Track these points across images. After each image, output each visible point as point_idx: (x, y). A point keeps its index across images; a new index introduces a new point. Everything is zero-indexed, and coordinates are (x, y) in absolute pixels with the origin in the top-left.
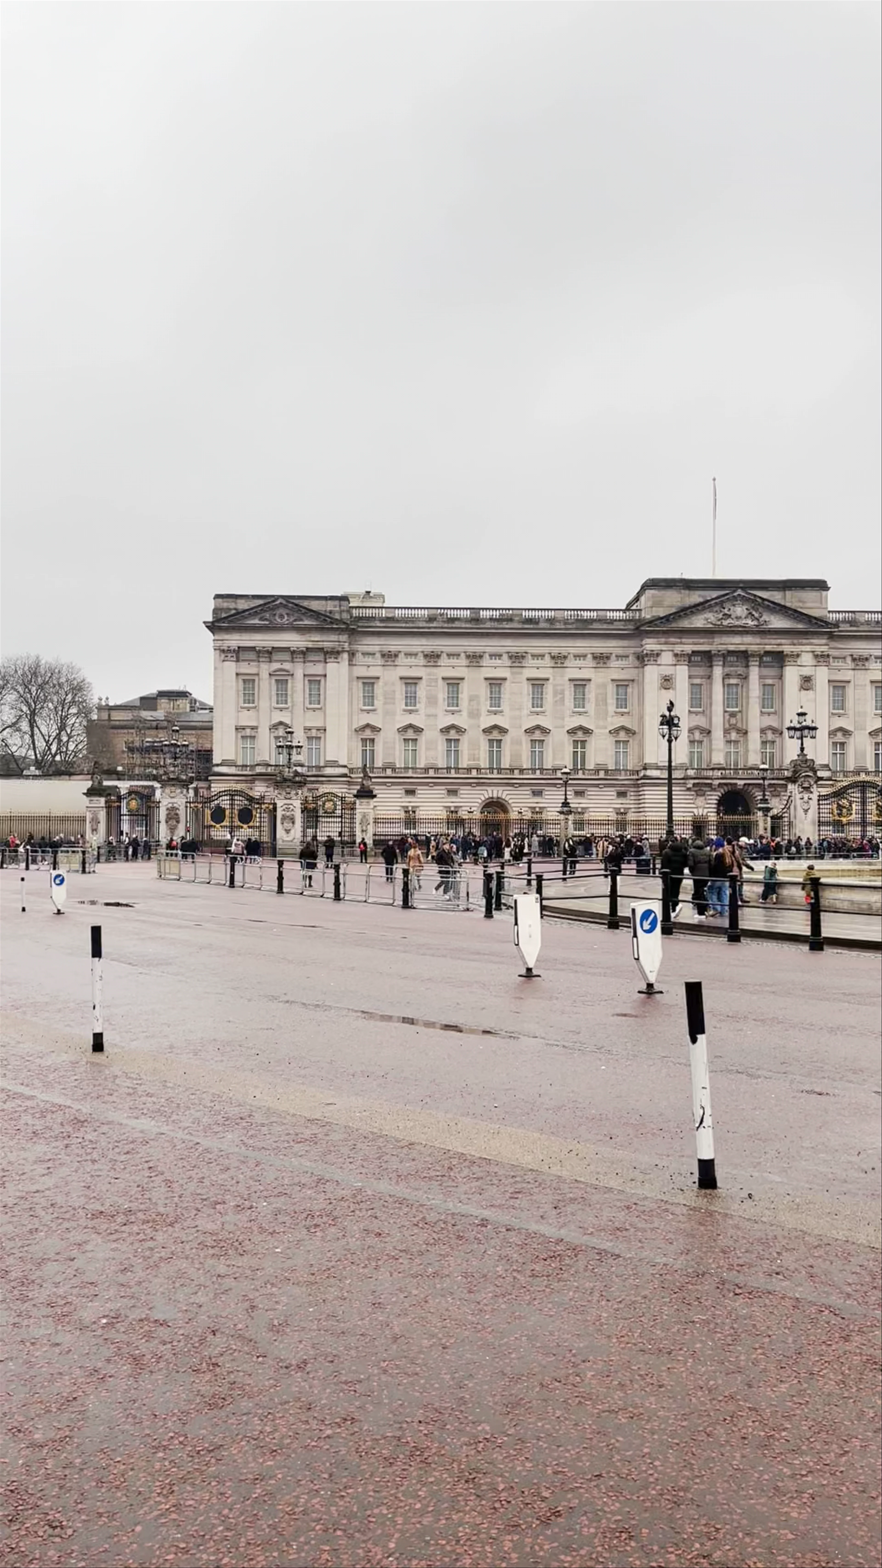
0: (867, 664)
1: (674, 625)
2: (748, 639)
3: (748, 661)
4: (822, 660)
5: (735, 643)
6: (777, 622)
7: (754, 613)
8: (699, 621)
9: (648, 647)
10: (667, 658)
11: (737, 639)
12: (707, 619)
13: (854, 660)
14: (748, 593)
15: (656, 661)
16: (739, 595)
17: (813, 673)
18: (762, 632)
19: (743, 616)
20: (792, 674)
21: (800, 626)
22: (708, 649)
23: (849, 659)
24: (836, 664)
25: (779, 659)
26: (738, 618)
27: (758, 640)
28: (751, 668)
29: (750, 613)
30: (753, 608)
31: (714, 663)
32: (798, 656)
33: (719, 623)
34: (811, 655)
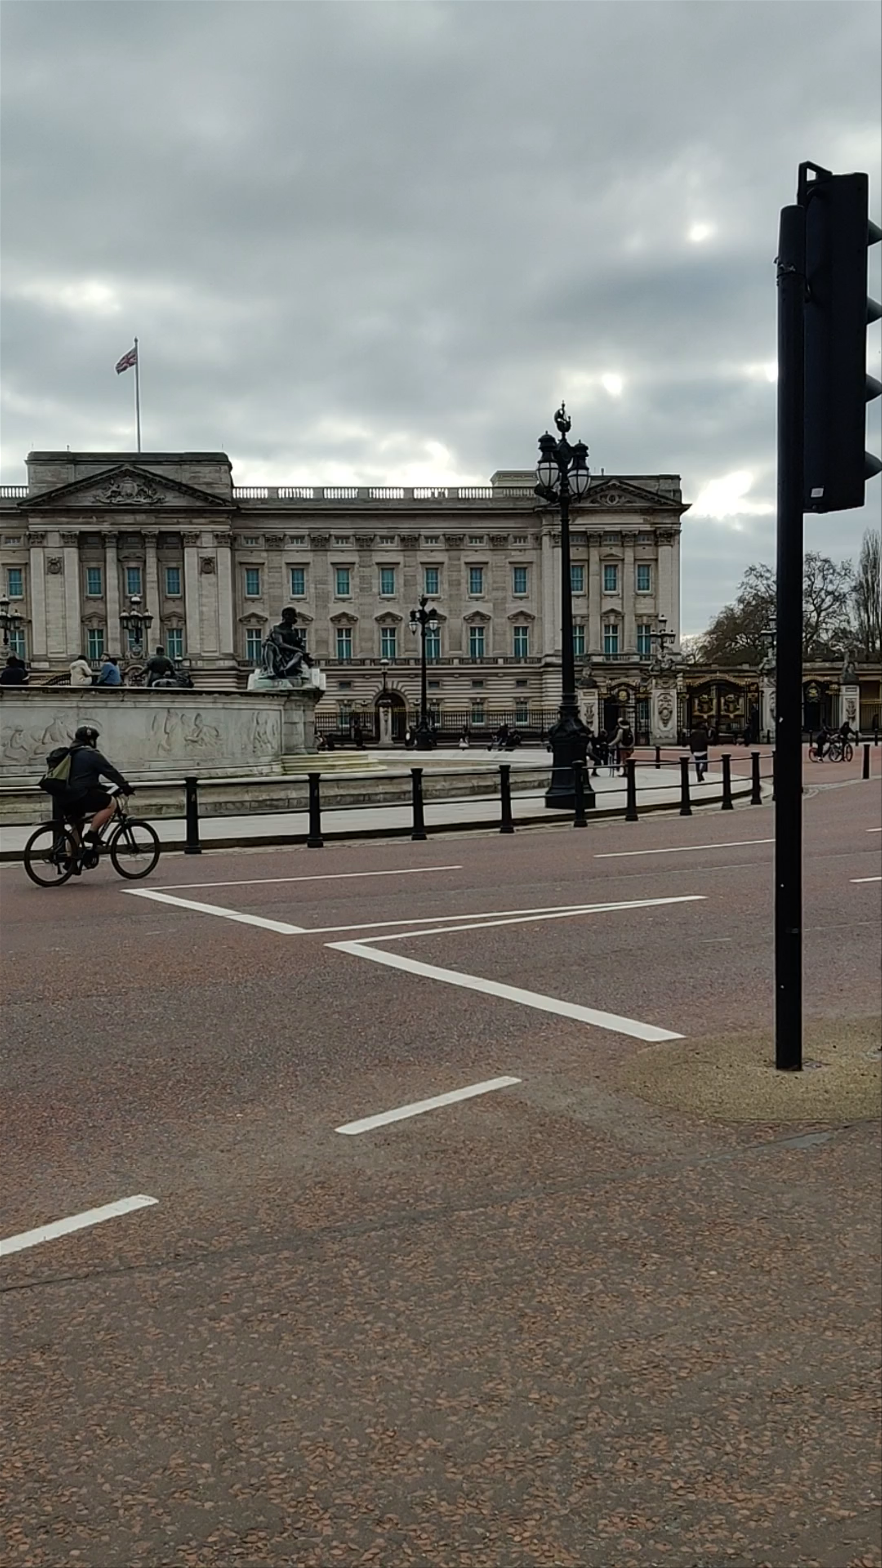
0: (281, 545)
1: (59, 505)
2: (141, 518)
3: (145, 542)
4: (223, 540)
5: (127, 523)
6: (172, 500)
7: (146, 489)
8: (87, 500)
9: (33, 528)
10: (54, 540)
11: (129, 518)
12: (95, 497)
13: (267, 540)
14: (135, 468)
15: (41, 542)
16: (127, 470)
17: (214, 555)
18: (158, 511)
19: (134, 494)
20: (191, 558)
21: (199, 504)
22: (138, 529)
23: (262, 541)
24: (249, 545)
25: (180, 540)
26: (130, 496)
27: (153, 520)
28: (148, 550)
29: (142, 490)
30: (144, 484)
31: (107, 545)
32: (197, 537)
33: (108, 501)
34: (210, 536)
